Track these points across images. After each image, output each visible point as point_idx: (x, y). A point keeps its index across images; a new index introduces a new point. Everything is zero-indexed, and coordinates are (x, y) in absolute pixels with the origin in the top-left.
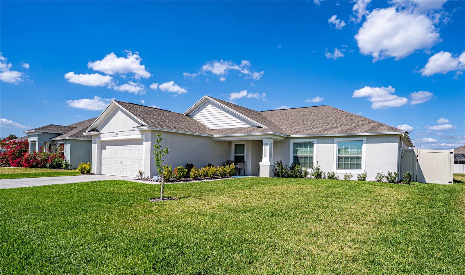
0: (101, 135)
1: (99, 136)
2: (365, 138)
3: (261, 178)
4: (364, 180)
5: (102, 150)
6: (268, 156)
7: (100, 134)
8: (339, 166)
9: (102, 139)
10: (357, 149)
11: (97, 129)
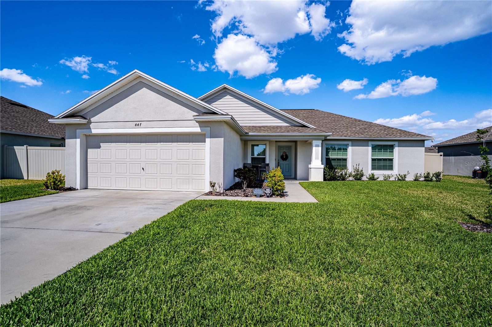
0: (92, 126)
1: (87, 126)
2: (397, 142)
3: (313, 183)
4: (404, 180)
5: (89, 150)
6: (319, 158)
7: (90, 122)
8: (373, 168)
9: (94, 131)
10: (389, 152)
11: (81, 114)
